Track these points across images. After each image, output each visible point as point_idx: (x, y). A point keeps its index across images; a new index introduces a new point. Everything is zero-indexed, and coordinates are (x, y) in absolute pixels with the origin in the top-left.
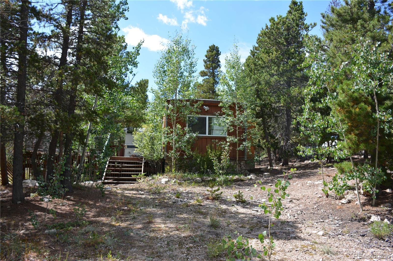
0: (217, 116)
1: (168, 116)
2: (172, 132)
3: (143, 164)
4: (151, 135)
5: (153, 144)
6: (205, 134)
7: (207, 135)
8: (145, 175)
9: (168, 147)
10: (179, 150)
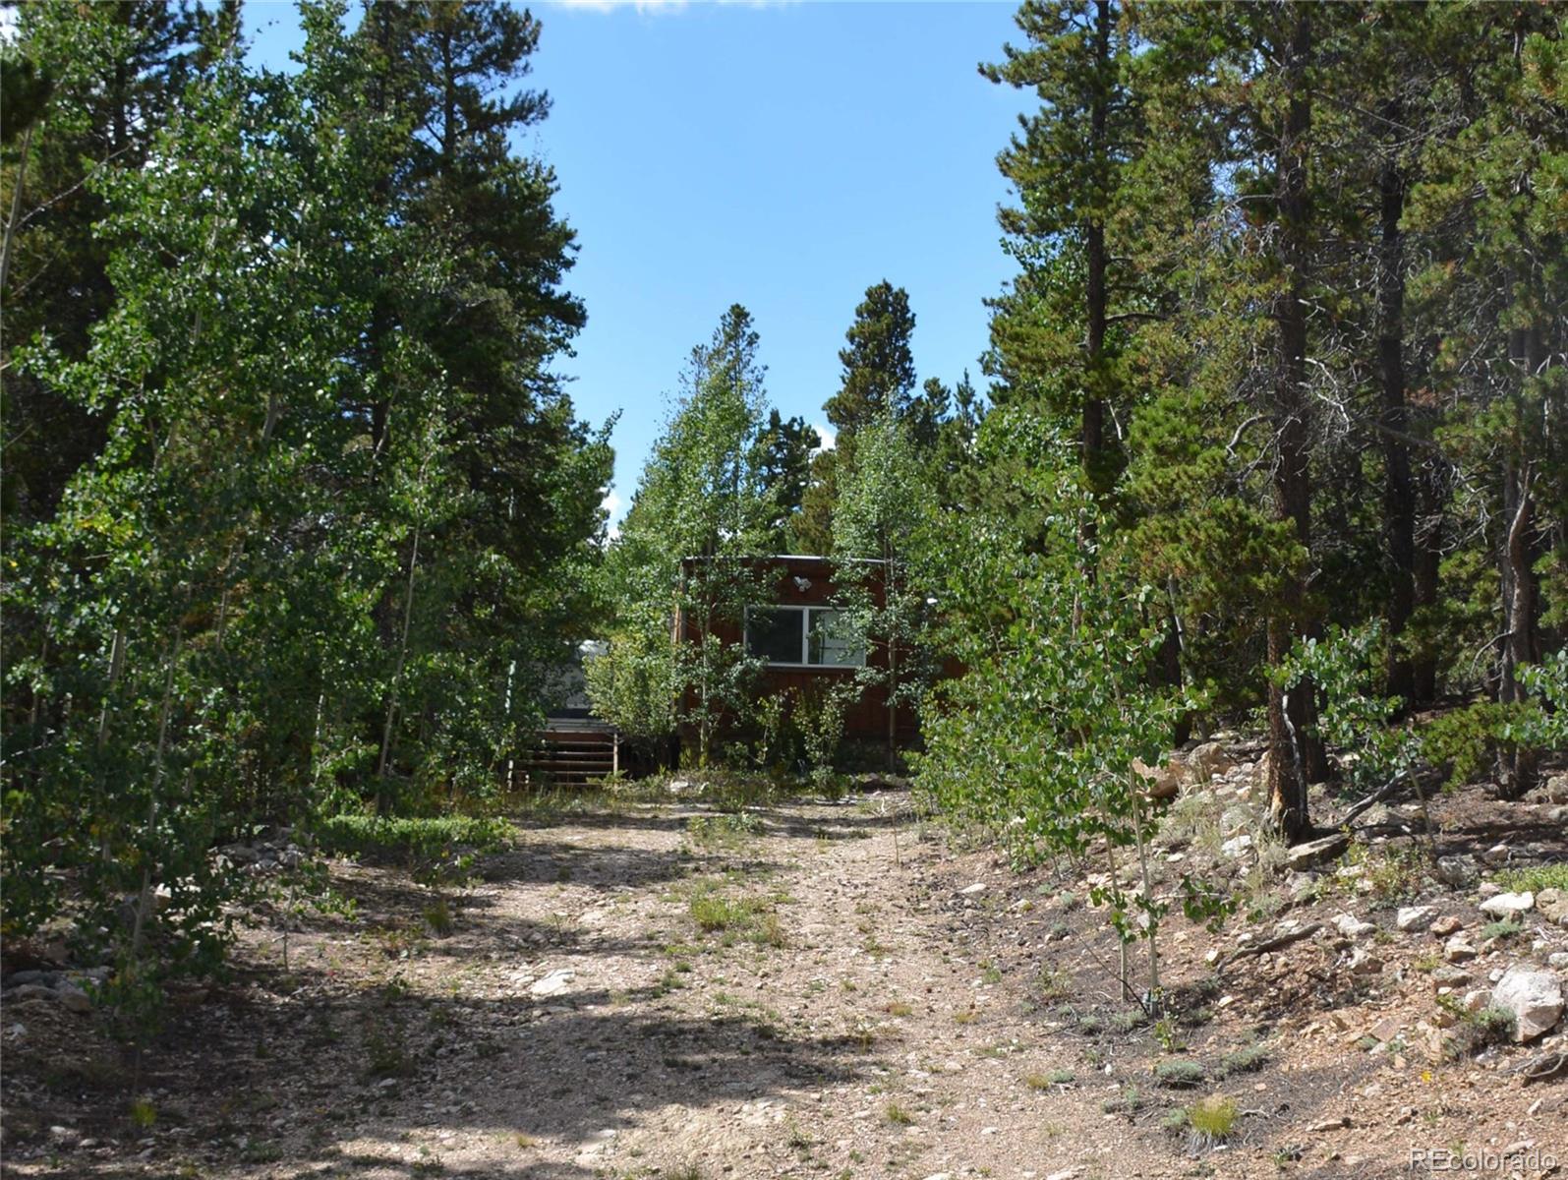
0: (834, 605)
1: (687, 611)
2: (699, 655)
3: (616, 749)
4: (638, 664)
5: (645, 690)
6: (800, 660)
7: (805, 663)
8: (623, 776)
9: (688, 700)
10: (716, 704)
